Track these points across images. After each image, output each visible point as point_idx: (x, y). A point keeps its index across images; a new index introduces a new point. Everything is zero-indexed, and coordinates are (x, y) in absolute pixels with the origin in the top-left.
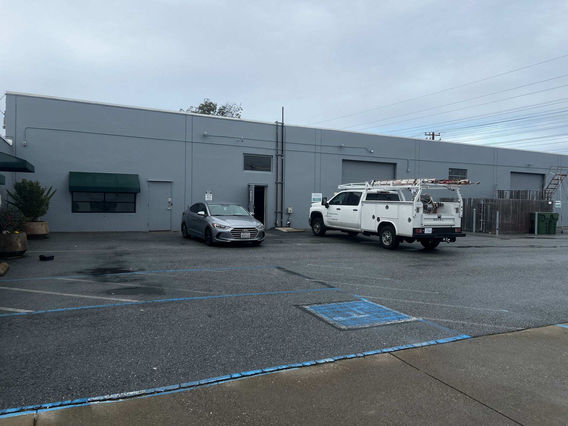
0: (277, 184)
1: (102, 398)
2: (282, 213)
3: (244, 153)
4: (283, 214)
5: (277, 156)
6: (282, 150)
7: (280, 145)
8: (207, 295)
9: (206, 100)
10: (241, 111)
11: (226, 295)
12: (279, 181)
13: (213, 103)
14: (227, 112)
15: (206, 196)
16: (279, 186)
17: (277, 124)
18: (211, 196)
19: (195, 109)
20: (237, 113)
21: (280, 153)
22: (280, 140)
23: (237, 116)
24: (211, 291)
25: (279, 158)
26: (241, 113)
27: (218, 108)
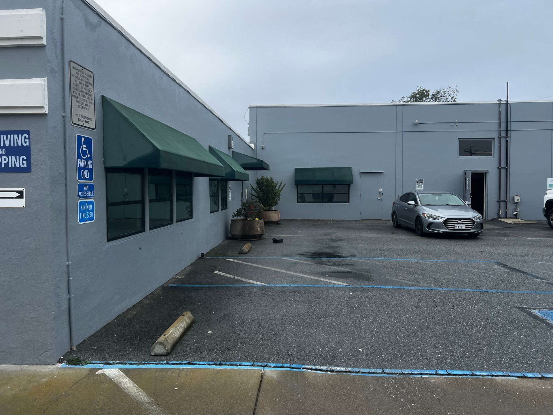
0: (499, 169)
1: (314, 367)
2: (506, 202)
3: (459, 139)
4: (508, 203)
5: (500, 138)
6: (507, 131)
7: (503, 126)
8: (414, 286)
9: (419, 87)
10: (457, 93)
11: (435, 288)
12: (503, 165)
13: (426, 89)
14: (441, 96)
15: (417, 186)
16: (503, 172)
17: (500, 103)
18: (422, 186)
19: (407, 98)
20: (452, 96)
21: (503, 134)
22: (503, 119)
23: (451, 99)
24: (419, 282)
25: (503, 141)
26: (456, 95)
27: (431, 94)
